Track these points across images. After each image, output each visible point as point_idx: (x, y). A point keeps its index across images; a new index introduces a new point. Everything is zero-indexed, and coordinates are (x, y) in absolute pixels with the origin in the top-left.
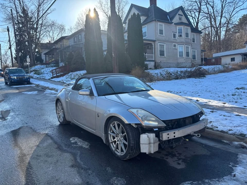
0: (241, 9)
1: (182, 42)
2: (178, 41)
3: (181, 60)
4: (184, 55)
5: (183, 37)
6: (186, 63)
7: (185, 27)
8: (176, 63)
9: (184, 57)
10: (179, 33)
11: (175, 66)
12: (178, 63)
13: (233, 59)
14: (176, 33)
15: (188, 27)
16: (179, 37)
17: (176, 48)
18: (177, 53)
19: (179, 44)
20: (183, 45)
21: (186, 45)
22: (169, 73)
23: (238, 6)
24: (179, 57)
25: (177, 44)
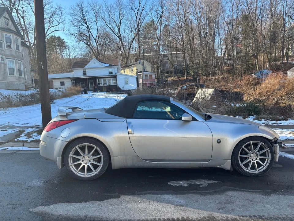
0: (56, 30)
1: (11, 56)
2: (6, 53)
3: (12, 80)
4: (16, 73)
5: (13, 49)
6: (19, 84)
7: (15, 36)
8: (5, 83)
9: (16, 75)
10: (6, 42)
11: (4, 87)
12: (8, 83)
13: (62, 83)
14: (2, 42)
15: (18, 38)
16: (7, 47)
17: (5, 62)
18: (6, 70)
19: (7, 57)
20: (14, 60)
21: (17, 60)
22: (5, 97)
23: (54, 26)
24: (9, 75)
25: (5, 58)
